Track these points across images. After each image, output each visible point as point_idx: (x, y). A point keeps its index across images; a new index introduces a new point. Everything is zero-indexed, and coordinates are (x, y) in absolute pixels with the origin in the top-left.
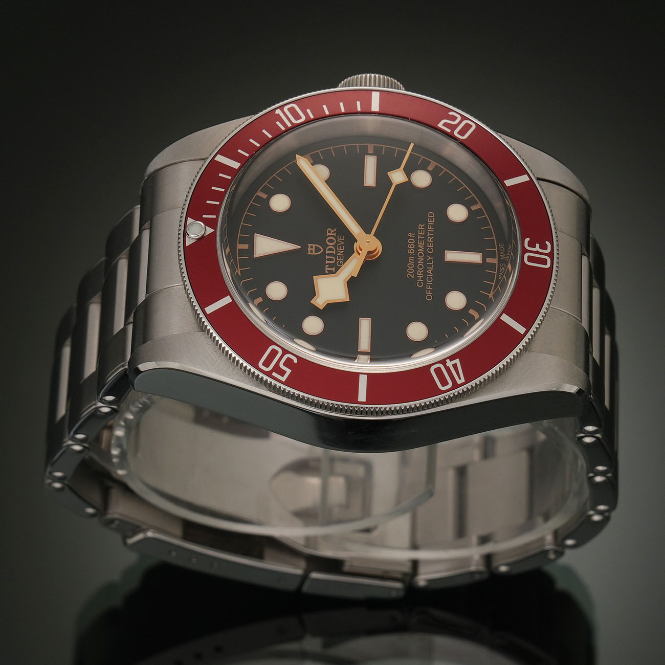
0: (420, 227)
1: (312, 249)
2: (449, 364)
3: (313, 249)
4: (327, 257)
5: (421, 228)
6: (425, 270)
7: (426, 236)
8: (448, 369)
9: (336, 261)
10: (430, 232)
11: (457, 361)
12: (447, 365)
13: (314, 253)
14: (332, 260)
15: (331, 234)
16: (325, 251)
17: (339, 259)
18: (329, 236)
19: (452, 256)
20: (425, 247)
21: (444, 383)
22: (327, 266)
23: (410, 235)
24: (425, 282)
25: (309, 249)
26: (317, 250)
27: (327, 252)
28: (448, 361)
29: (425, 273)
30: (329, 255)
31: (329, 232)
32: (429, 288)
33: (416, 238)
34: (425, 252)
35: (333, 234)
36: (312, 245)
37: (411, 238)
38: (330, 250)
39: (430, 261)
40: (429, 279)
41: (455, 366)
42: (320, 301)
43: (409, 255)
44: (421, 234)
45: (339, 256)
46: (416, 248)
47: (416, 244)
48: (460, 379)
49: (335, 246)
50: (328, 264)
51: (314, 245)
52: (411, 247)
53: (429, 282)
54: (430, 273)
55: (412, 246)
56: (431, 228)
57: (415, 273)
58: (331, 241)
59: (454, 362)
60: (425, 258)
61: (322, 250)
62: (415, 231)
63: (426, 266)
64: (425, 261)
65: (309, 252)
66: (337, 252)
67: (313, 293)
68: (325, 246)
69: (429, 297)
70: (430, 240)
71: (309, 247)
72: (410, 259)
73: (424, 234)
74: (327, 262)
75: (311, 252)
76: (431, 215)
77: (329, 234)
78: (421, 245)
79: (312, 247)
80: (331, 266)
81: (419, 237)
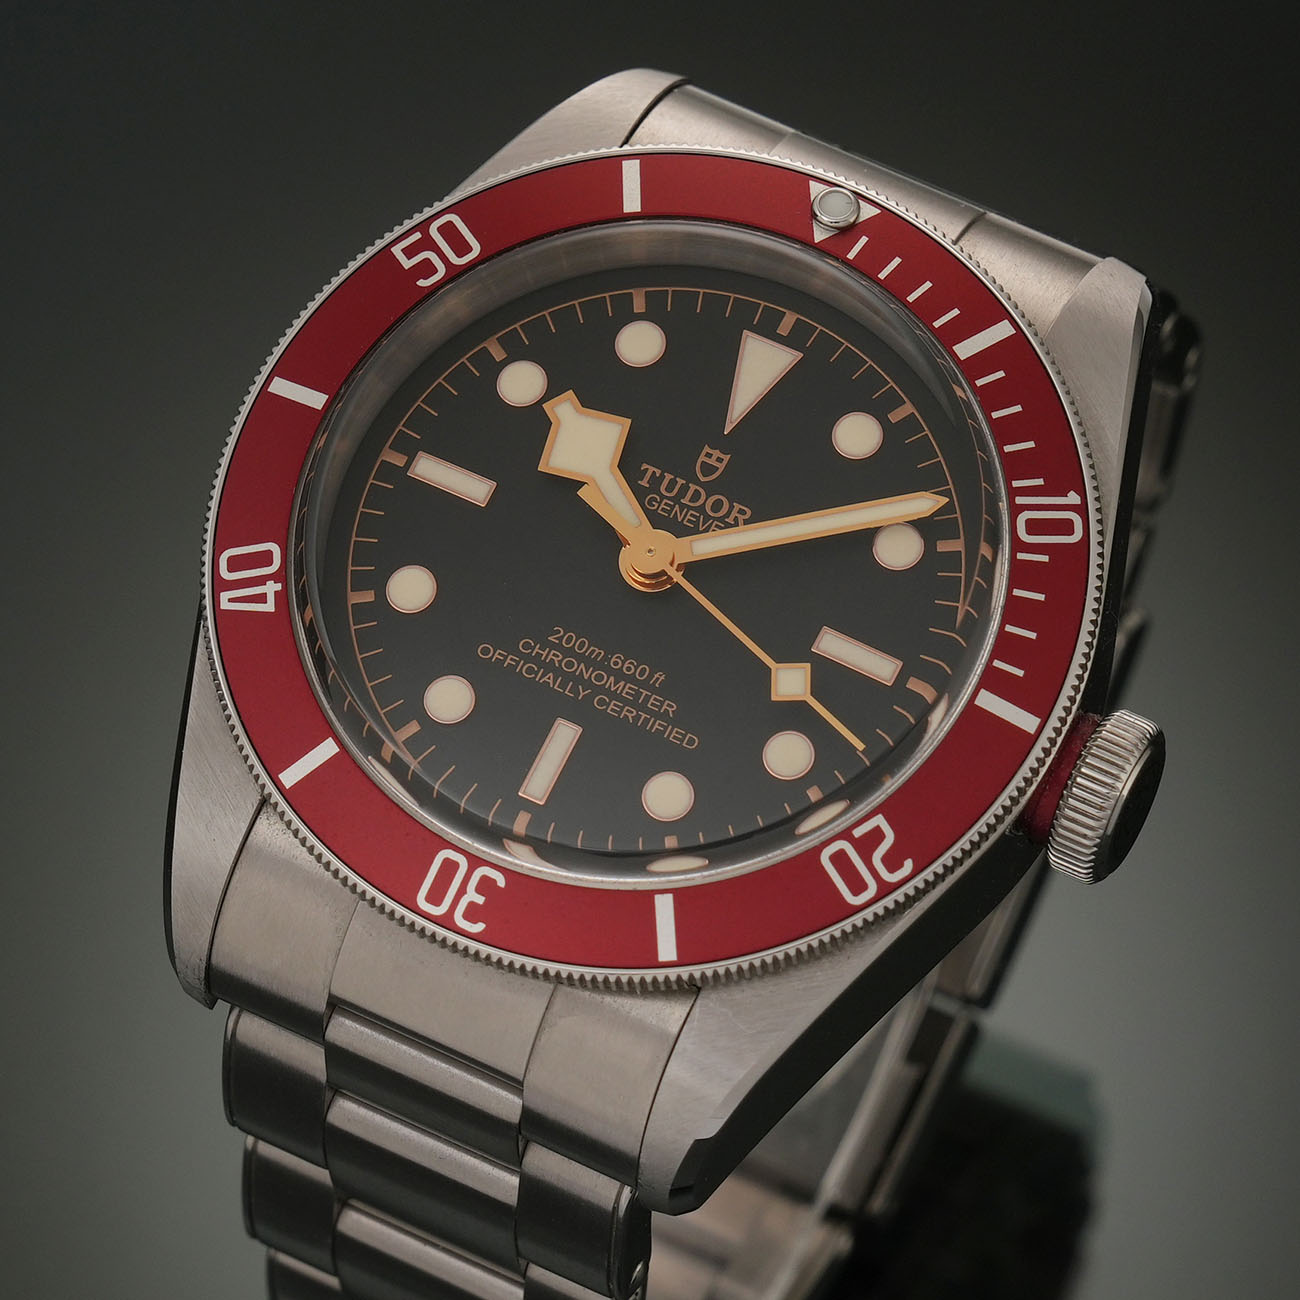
0: (668, 705)
1: (714, 458)
2: (271, 588)
3: (712, 461)
4: (681, 481)
5: (665, 707)
6: (558, 672)
7: (643, 707)
8: (261, 581)
9: (663, 497)
10: (647, 721)
11: (269, 607)
12: (270, 583)
13: (702, 458)
14: (669, 489)
15: (734, 513)
16: (697, 482)
17: (666, 504)
18: (731, 507)
19: (563, 737)
20: (614, 696)
21: (235, 564)
22: (658, 472)
23: (659, 676)
24: (527, 658)
25: (716, 453)
26: (708, 469)
27: (693, 487)
28: (279, 587)
29: (549, 667)
30: (684, 489)
31: (741, 512)
32: (508, 661)
33: (644, 684)
34: (602, 690)
35: (732, 516)
36: (725, 462)
37: (651, 676)
38: (697, 494)
39: (575, 690)
40: (530, 671)
41: (262, 598)
42: (565, 411)
43: (610, 652)
44: (652, 700)
45: (673, 507)
46: (619, 676)
47: (631, 679)
48: (230, 600)
49: (701, 509)
50: (662, 477)
51: (721, 467)
52: (629, 666)
53: (523, 668)
54: (545, 679)
55: (629, 669)
56: (656, 726)
57: (558, 647)
58: (717, 506)
59: (271, 599)
60: (588, 684)
61: (702, 479)
62: (664, 691)
63: (567, 678)
64: (579, 680)
65: (711, 451)
66: (683, 506)
67: (590, 401)
68: (710, 489)
69: (486, 651)
70: (630, 713)
71: (722, 456)
72: (597, 651)
73: (649, 705)
74: (668, 477)
75: (709, 455)
76: (691, 741)
77: (736, 509)
78: (625, 689)
79: (719, 460)
80: (656, 481)
81: (645, 692)
